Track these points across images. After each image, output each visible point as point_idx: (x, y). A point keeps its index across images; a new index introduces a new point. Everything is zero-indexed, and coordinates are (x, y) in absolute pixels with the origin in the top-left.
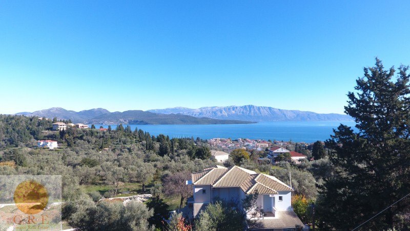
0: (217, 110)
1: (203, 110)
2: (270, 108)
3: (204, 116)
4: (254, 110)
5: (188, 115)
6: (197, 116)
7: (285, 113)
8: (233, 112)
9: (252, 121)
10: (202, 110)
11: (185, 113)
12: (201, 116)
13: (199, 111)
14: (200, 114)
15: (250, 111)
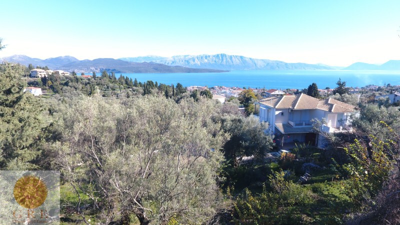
0: (190, 59)
1: (176, 58)
2: (241, 57)
3: (177, 65)
4: (226, 59)
5: (161, 63)
6: (169, 65)
7: (256, 62)
8: (206, 61)
9: (225, 70)
10: (174, 59)
11: (158, 62)
12: (174, 65)
13: (172, 59)
14: (173, 62)
15: (222, 60)
